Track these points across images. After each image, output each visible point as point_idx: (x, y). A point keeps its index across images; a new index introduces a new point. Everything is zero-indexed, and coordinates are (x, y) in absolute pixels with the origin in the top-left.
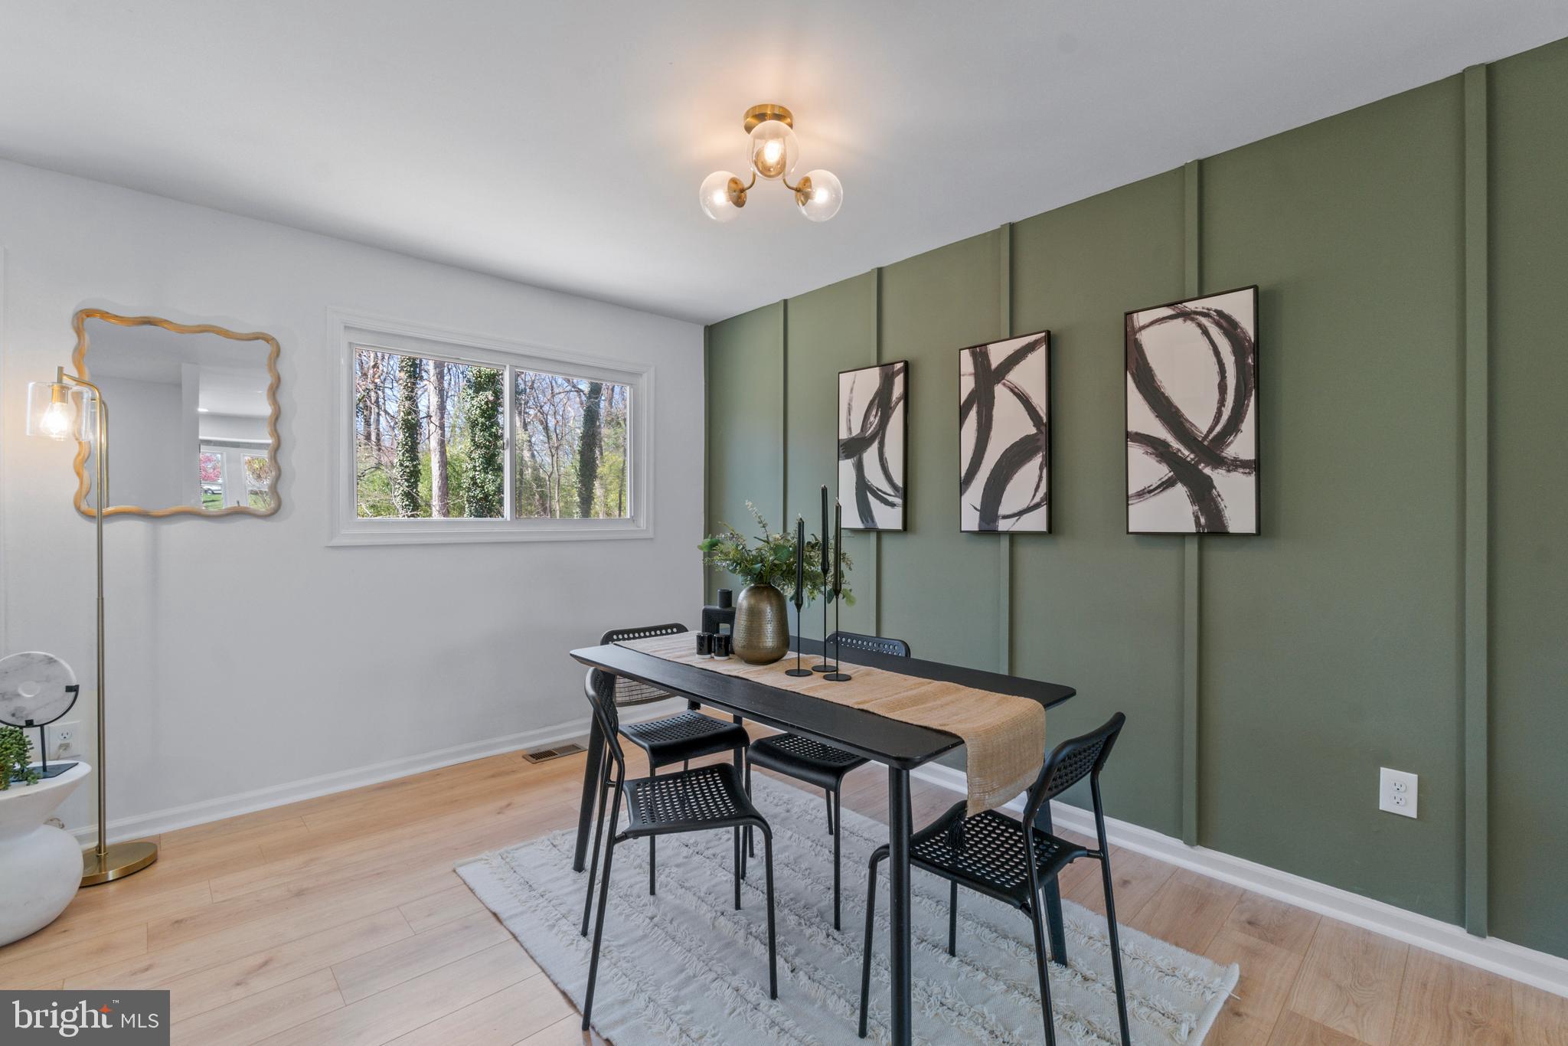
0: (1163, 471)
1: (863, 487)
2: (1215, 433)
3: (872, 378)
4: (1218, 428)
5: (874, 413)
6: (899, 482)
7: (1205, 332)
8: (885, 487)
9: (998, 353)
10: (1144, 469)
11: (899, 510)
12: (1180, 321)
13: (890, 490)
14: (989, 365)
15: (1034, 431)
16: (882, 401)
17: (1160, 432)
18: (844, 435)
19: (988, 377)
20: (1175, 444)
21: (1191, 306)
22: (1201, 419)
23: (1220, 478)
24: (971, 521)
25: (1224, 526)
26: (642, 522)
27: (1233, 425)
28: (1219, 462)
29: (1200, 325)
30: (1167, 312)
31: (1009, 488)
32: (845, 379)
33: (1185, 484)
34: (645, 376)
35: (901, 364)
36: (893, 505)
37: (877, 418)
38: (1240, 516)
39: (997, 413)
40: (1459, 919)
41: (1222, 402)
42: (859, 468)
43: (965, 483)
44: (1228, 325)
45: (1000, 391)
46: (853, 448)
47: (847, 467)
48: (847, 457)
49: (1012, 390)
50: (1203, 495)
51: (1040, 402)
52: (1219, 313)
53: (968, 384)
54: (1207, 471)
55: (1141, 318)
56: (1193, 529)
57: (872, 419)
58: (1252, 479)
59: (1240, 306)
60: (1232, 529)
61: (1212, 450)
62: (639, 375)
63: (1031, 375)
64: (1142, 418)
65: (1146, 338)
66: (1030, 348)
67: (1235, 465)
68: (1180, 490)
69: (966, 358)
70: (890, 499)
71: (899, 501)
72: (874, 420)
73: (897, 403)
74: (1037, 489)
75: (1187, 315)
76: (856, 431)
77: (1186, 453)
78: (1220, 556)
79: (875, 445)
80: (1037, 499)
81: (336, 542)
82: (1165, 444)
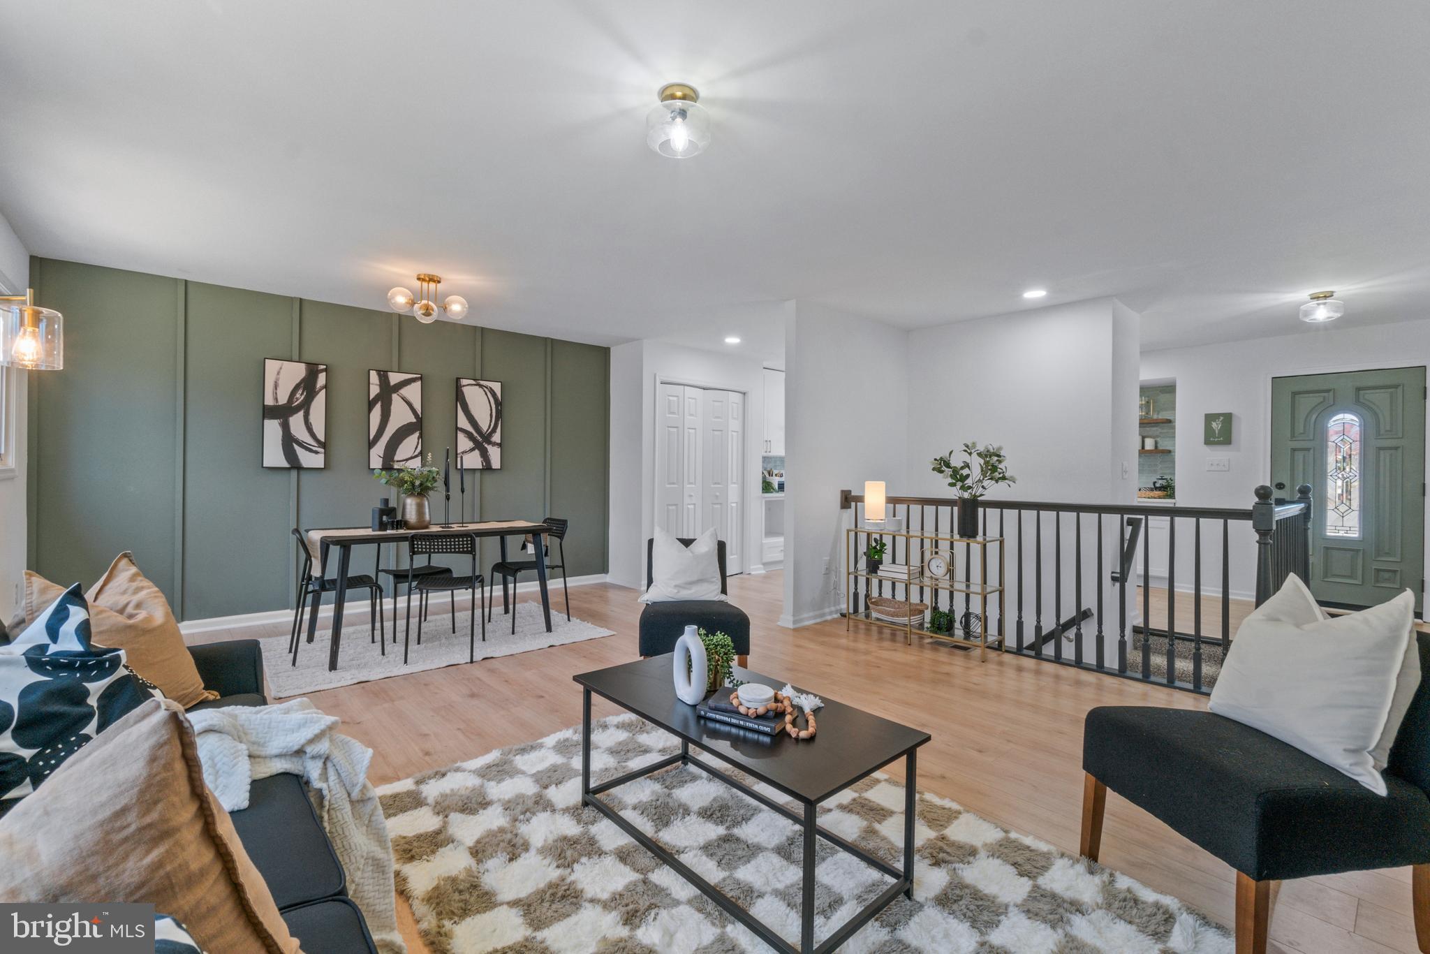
0: (471, 445)
1: (289, 441)
2: (488, 431)
3: (296, 370)
4: (490, 430)
5: (300, 392)
6: (322, 437)
7: (486, 394)
8: (307, 439)
9: (395, 378)
10: (464, 443)
11: (321, 457)
12: (478, 387)
13: (313, 442)
14: (389, 382)
15: (415, 420)
16: (308, 385)
17: (470, 429)
18: (269, 401)
19: (387, 391)
20: (475, 434)
21: (482, 382)
22: (484, 425)
23: (489, 448)
24: (376, 462)
25: (491, 466)
27: (494, 430)
28: (490, 443)
29: (484, 391)
30: (472, 382)
31: (400, 446)
32: (272, 366)
33: (479, 450)
35: (325, 367)
36: (316, 452)
37: (303, 397)
38: (496, 464)
39: (394, 408)
41: (491, 421)
42: (286, 427)
43: (371, 444)
44: (493, 394)
45: (395, 396)
46: (282, 413)
48: (273, 418)
49: (402, 398)
50: (485, 455)
51: (418, 407)
52: (490, 388)
53: (375, 390)
54: (486, 445)
55: (464, 382)
56: (481, 467)
57: (298, 396)
58: (500, 449)
59: (497, 387)
60: (493, 468)
61: (487, 438)
63: (413, 392)
64: (463, 422)
65: (465, 390)
66: (413, 380)
67: (494, 444)
68: (477, 452)
69: (374, 377)
70: (314, 449)
71: (321, 450)
72: (300, 397)
73: (320, 390)
74: (417, 447)
75: (481, 386)
76: (283, 400)
77: (479, 438)
78: (488, 477)
79: (301, 413)
80: (416, 453)
82: (472, 434)
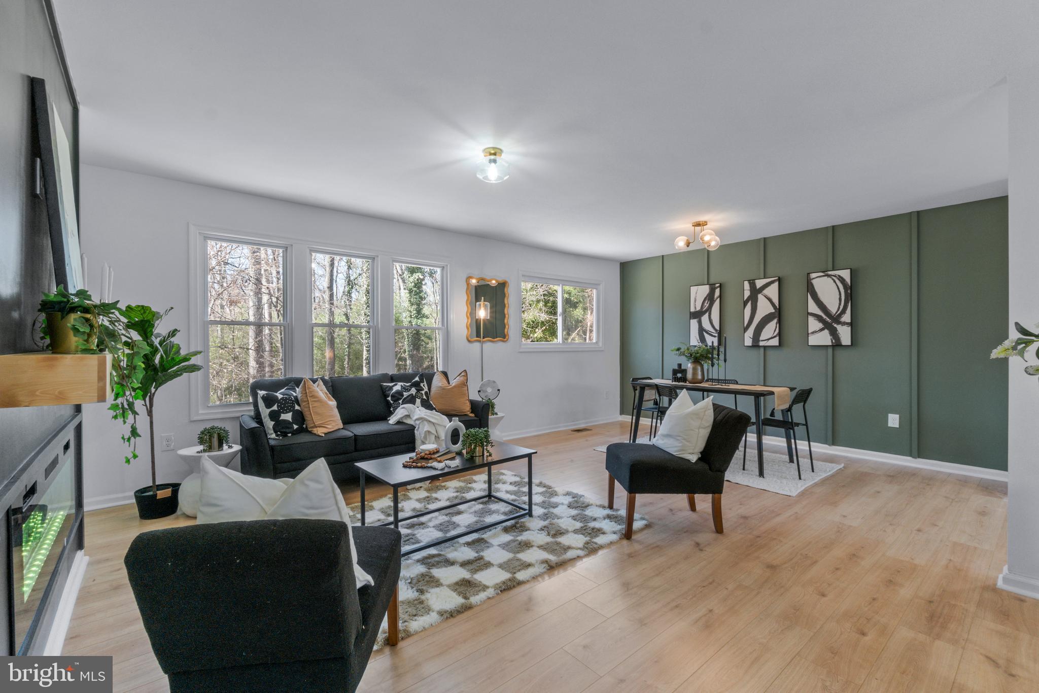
0: (821, 326)
1: (701, 330)
2: (838, 313)
3: (705, 290)
4: (839, 312)
5: (707, 302)
6: (718, 328)
7: (835, 282)
8: (711, 329)
9: (759, 283)
10: (814, 325)
11: (717, 339)
12: (826, 277)
13: (714, 332)
14: (756, 287)
15: (774, 311)
16: (710, 298)
17: (819, 313)
18: (692, 310)
19: (755, 292)
20: (824, 317)
21: (830, 273)
22: (833, 308)
23: (840, 328)
24: (748, 342)
25: (840, 343)
26: (600, 344)
27: (844, 312)
28: (839, 323)
29: (833, 279)
30: (822, 274)
31: (764, 330)
32: (693, 289)
33: (828, 329)
34: (601, 285)
35: (719, 285)
36: (715, 336)
38: (846, 339)
39: (759, 304)
40: (911, 455)
41: (840, 304)
42: (700, 323)
43: (746, 329)
44: (842, 280)
45: (760, 297)
46: (697, 315)
47: (694, 323)
48: (694, 318)
49: (765, 297)
50: (834, 333)
51: (776, 301)
52: (839, 276)
53: (747, 294)
54: (835, 325)
55: (813, 275)
56: (831, 344)
57: (705, 304)
58: (850, 328)
59: (846, 274)
60: (843, 344)
61: (837, 319)
62: (599, 285)
63: (773, 291)
64: (813, 307)
65: (814, 282)
66: (772, 282)
67: (844, 324)
68: (826, 332)
69: (747, 285)
70: (714, 334)
71: (717, 335)
72: (707, 305)
73: (717, 299)
74: (775, 330)
75: (829, 276)
76: (698, 308)
77: (828, 320)
78: (840, 353)
79: (707, 314)
80: (775, 334)
81: (521, 350)
82: (821, 317)
